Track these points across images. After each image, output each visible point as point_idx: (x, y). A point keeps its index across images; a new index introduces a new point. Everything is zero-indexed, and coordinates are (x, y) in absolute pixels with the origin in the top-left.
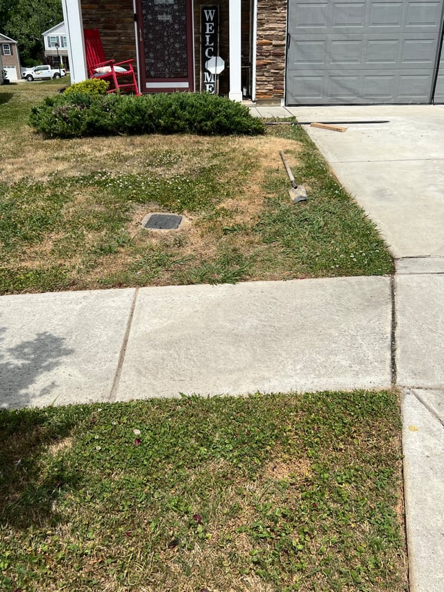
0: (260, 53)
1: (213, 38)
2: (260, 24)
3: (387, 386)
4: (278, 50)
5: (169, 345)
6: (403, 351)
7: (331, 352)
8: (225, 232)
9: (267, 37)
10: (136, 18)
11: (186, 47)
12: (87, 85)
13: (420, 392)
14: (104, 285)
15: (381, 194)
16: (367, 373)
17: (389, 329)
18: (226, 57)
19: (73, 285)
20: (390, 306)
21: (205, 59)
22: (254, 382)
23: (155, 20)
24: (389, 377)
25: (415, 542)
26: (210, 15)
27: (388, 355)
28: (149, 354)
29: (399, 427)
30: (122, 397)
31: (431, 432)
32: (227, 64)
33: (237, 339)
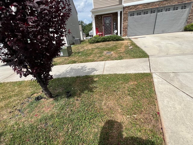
0: (123, 28)
1: (115, 27)
2: (123, 24)
3: (150, 72)
4: (126, 28)
5: (111, 68)
6: (152, 68)
7: (139, 68)
8: (119, 53)
9: (124, 26)
10: (103, 25)
11: (111, 29)
12: (96, 36)
13: (156, 73)
14: (100, 61)
15: (145, 47)
16: (145, 71)
17: (149, 65)
18: (117, 30)
19: (96, 61)
20: (149, 62)
21: (114, 31)
22: (125, 72)
23: (106, 25)
24: (150, 71)
25: (157, 93)
26: (115, 23)
27: (149, 68)
28: (108, 69)
29: (152, 78)
30: (104, 73)
31: (158, 78)
32: (118, 31)
33: (122, 67)
